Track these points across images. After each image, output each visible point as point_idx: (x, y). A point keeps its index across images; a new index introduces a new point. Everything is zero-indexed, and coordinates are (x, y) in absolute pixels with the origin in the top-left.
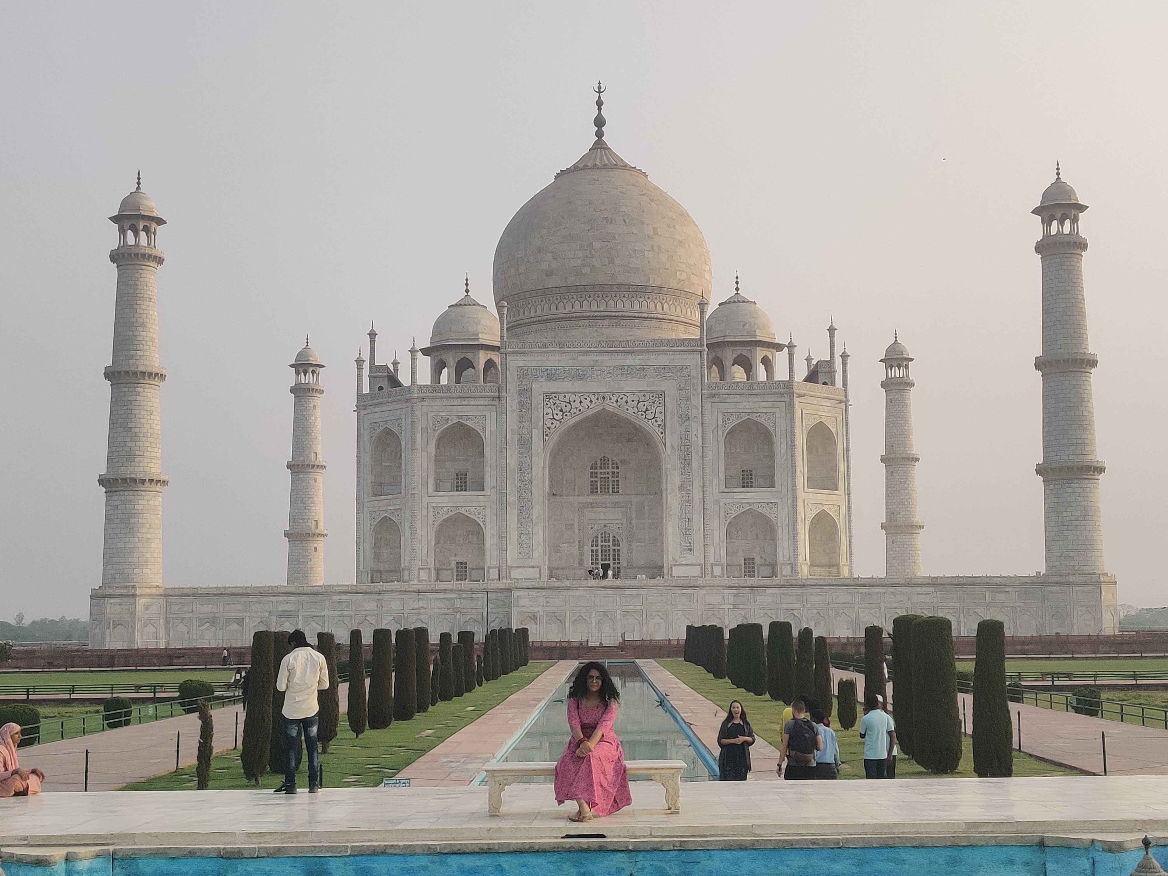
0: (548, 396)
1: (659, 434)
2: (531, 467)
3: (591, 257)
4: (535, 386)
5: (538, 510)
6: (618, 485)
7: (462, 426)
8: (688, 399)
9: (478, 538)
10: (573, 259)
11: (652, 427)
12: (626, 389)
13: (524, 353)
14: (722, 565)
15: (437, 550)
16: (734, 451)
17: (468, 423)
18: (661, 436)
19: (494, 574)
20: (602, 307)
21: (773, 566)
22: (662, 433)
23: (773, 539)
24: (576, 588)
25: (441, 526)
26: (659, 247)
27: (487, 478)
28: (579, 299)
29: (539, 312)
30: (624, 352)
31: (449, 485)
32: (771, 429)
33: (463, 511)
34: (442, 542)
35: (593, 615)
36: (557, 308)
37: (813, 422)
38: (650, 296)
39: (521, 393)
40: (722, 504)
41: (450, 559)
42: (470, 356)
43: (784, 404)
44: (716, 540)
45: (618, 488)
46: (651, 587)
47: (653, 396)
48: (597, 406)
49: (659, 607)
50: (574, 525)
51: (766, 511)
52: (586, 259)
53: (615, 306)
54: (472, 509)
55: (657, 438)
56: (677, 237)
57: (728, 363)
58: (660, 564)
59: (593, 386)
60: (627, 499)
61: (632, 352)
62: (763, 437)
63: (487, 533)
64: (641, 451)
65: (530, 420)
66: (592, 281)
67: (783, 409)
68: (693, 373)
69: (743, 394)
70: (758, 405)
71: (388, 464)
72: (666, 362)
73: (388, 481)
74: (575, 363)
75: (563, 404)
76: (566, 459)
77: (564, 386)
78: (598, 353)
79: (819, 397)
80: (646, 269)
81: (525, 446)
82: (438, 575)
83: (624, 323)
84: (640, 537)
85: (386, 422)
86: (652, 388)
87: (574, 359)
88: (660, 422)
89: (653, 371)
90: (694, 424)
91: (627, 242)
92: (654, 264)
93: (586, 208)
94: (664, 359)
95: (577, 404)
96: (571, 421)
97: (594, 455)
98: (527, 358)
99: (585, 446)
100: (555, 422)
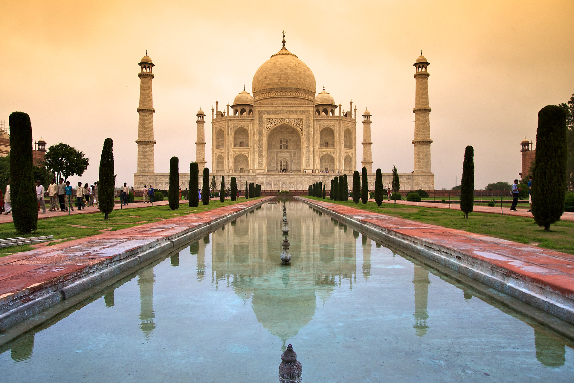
0: (267, 119)
1: (301, 131)
2: (262, 140)
3: (281, 80)
4: (264, 116)
5: (264, 153)
7: (242, 128)
8: (309, 121)
9: (246, 161)
10: (276, 80)
11: (298, 129)
12: (291, 117)
13: (260, 106)
14: (318, 170)
15: (235, 165)
16: (322, 137)
17: (244, 127)
19: (251, 171)
20: (284, 94)
21: (333, 171)
23: (333, 162)
24: (275, 175)
25: (236, 157)
26: (301, 77)
27: (249, 143)
28: (277, 92)
29: (265, 96)
30: (291, 106)
31: (238, 146)
32: (334, 130)
33: (242, 153)
34: (236, 162)
35: (280, 183)
36: (271, 95)
37: (346, 128)
38: (298, 92)
39: (259, 118)
40: (319, 152)
41: (239, 167)
42: (245, 108)
43: (337, 123)
44: (317, 163)
45: (288, 147)
46: (298, 175)
47: (299, 120)
48: (282, 122)
49: (300, 181)
50: (275, 158)
51: (332, 154)
52: (279, 80)
53: (288, 94)
54: (245, 153)
56: (306, 74)
57: (321, 111)
58: (300, 170)
59: (281, 116)
60: (291, 150)
61: (293, 106)
62: (331, 132)
63: (249, 160)
64: (295, 136)
65: (262, 126)
66: (281, 87)
67: (337, 124)
68: (311, 113)
69: (325, 119)
70: (330, 123)
71: (221, 139)
72: (303, 110)
73: (220, 144)
74: (276, 109)
75: (272, 122)
76: (273, 139)
77: (272, 116)
78: (283, 106)
79: (348, 121)
80: (297, 83)
81: (260, 134)
82: (235, 172)
83: (290, 99)
84: (294, 162)
85: (220, 127)
86: (299, 117)
87: (276, 108)
88: (301, 127)
89: (299, 112)
90: (311, 128)
91: (292, 75)
92: (299, 82)
93: (280, 65)
94: (302, 109)
95: (276, 122)
96: (274, 127)
97: (281, 137)
98: (261, 108)
99: (278, 134)
100: (269, 127)
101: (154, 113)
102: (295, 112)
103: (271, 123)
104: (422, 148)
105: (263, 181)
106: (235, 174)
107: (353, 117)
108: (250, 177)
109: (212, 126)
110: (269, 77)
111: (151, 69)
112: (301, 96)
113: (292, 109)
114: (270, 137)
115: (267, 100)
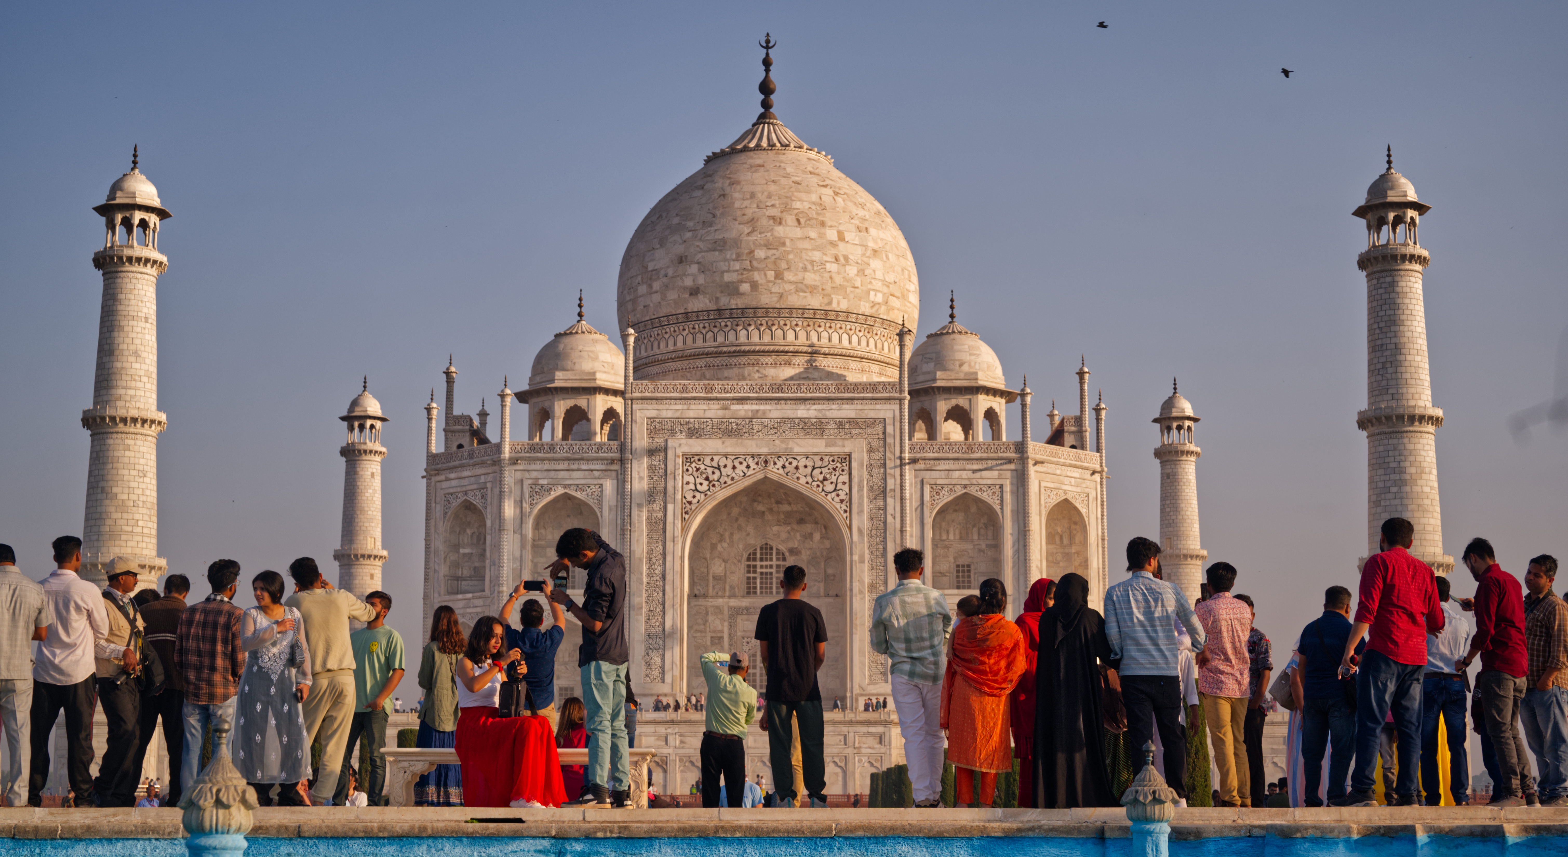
0: (688, 458)
1: (842, 512)
2: (664, 555)
3: (750, 271)
4: (671, 444)
5: (672, 617)
7: (570, 499)
8: (883, 465)
10: (728, 271)
11: (831, 503)
12: (797, 449)
13: (656, 399)
16: (944, 537)
17: (578, 495)
18: (845, 515)
20: (767, 339)
22: (846, 511)
26: (846, 258)
28: (735, 327)
29: (680, 344)
30: (795, 399)
32: (997, 508)
36: (704, 340)
37: (1054, 500)
38: (833, 325)
39: (652, 454)
42: (583, 403)
43: (1014, 473)
47: (833, 461)
48: (755, 474)
50: (721, 638)
52: (745, 272)
53: (785, 337)
55: (840, 519)
56: (871, 244)
57: (939, 417)
59: (751, 446)
61: (804, 400)
62: (984, 520)
64: (817, 536)
65: (663, 492)
66: (754, 304)
67: (1014, 481)
68: (890, 429)
69: (958, 459)
70: (978, 475)
71: (469, 551)
72: (852, 415)
73: (466, 573)
74: (727, 413)
75: (710, 470)
76: (713, 547)
77: (711, 445)
78: (758, 400)
79: (1064, 465)
80: (828, 287)
81: (656, 527)
83: (796, 361)
85: (466, 493)
86: (833, 450)
87: (725, 408)
88: (843, 497)
89: (834, 426)
90: (890, 500)
91: (801, 250)
92: (838, 280)
93: (746, 203)
94: (848, 411)
95: (728, 471)
96: (721, 494)
97: (752, 542)
98: (661, 407)
99: (740, 528)
100: (697, 494)
102: (818, 427)
103: (707, 479)
105: (665, 751)
109: (428, 485)
112: (845, 342)
113: (803, 412)
114: (702, 544)
115: (685, 364)
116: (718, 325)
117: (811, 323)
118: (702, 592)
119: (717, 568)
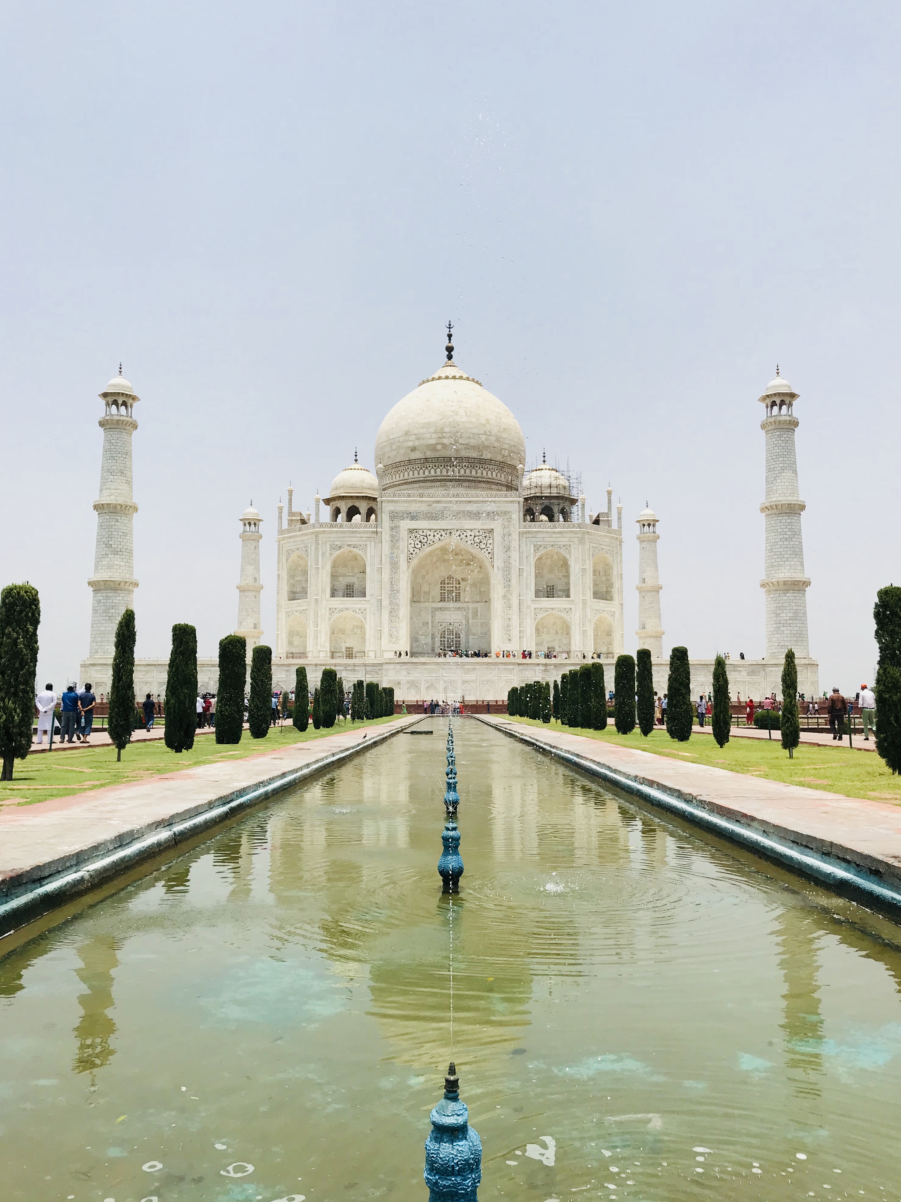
0: (411, 531)
1: (489, 559)
2: (398, 580)
3: (442, 438)
4: (402, 524)
5: (403, 612)
6: (459, 595)
7: (350, 552)
8: (510, 535)
9: (361, 631)
10: (430, 438)
11: (483, 554)
12: (466, 527)
13: (394, 501)
15: (333, 639)
16: (541, 571)
17: (355, 550)
18: (491, 560)
19: (372, 654)
20: (450, 473)
21: (568, 653)
22: (491, 558)
23: (568, 632)
24: (428, 663)
25: (334, 621)
26: (490, 432)
27: (368, 588)
28: (434, 467)
29: (406, 476)
30: (466, 501)
31: (341, 593)
32: (568, 556)
33: (350, 611)
34: (336, 633)
35: (441, 683)
36: (419, 474)
38: (484, 466)
39: (392, 529)
40: (533, 609)
41: (342, 645)
42: (357, 504)
43: (576, 539)
44: (528, 634)
45: (459, 598)
46: (483, 663)
47: (484, 533)
48: (445, 539)
49: (488, 678)
50: (427, 623)
51: (563, 614)
53: (459, 472)
54: (357, 610)
55: (487, 563)
57: (536, 512)
59: (443, 525)
60: (465, 605)
61: (470, 502)
62: (561, 564)
63: (367, 627)
64: (475, 572)
65: (398, 548)
66: (442, 455)
67: (577, 542)
68: (514, 517)
69: (548, 532)
70: (558, 539)
71: (299, 579)
72: (495, 509)
73: (298, 590)
74: (431, 509)
75: (422, 537)
76: (424, 577)
77: (422, 524)
78: (447, 502)
79: (601, 535)
80: (481, 448)
81: (394, 566)
82: (332, 657)
83: (465, 484)
84: (474, 631)
85: (298, 549)
86: (485, 527)
88: (489, 551)
90: (513, 553)
91: (468, 428)
92: (486, 443)
93: (440, 404)
94: (493, 507)
95: (431, 537)
96: (427, 550)
97: (443, 575)
98: (396, 504)
99: (437, 568)
100: (415, 549)
101: (135, 515)
102: (476, 515)
103: (420, 542)
104: (785, 598)
105: (400, 678)
106: (333, 661)
107: (615, 526)
108: (368, 669)
109: (279, 545)
110: (416, 431)
111: (131, 408)
112: (490, 475)
113: (469, 508)
114: (417, 574)
115: (409, 486)
116: (425, 466)
117: (472, 465)
118: (418, 599)
119: (425, 588)
